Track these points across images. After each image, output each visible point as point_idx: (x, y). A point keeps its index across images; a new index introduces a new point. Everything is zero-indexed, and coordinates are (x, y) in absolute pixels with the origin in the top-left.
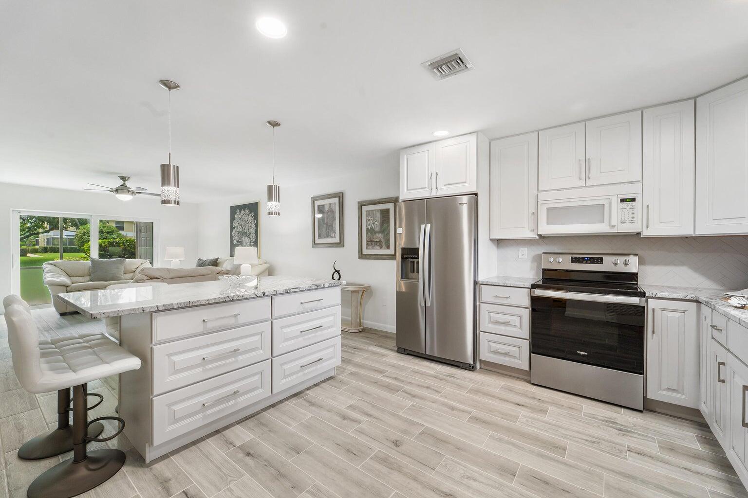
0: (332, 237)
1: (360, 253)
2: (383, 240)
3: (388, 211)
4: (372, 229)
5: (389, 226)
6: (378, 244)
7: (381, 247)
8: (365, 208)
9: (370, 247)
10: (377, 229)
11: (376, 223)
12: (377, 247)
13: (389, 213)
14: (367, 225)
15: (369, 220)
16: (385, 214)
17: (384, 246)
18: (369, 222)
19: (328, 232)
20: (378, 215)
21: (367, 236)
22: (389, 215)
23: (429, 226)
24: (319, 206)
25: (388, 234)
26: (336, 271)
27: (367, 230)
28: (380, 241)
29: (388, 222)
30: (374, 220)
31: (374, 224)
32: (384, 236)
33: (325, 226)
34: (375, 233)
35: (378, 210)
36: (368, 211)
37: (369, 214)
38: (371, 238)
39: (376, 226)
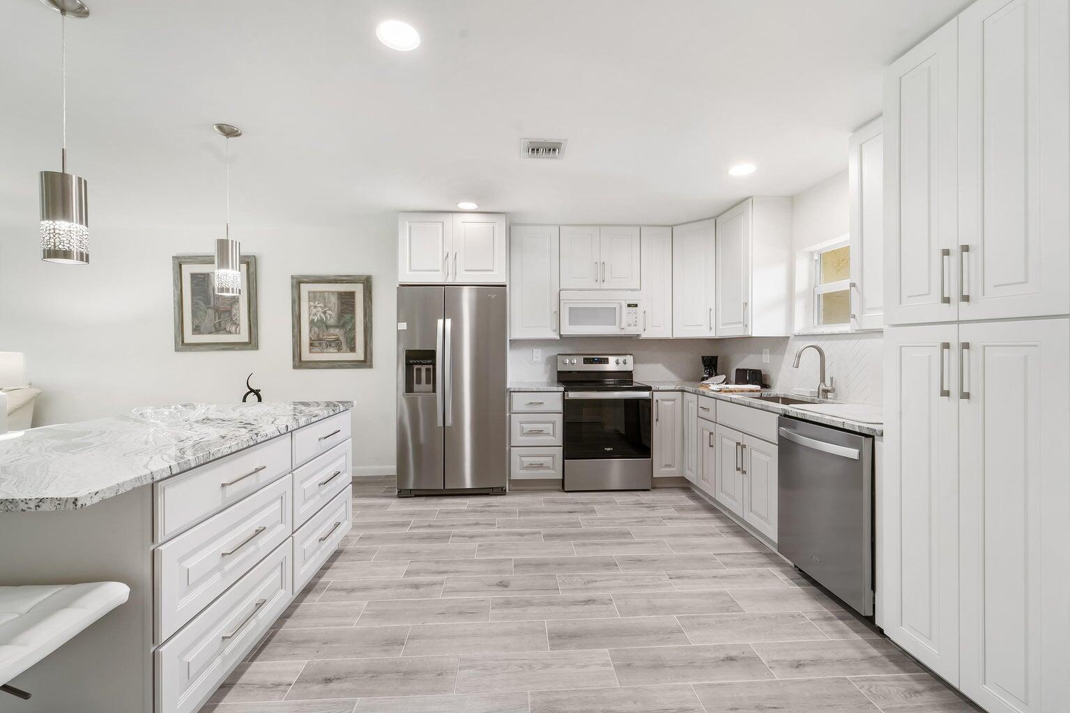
1: (297, 359)
2: (342, 339)
3: (352, 295)
4: (321, 321)
5: (353, 318)
6: (333, 344)
7: (339, 350)
8: (305, 289)
9: (316, 349)
10: (332, 321)
11: (328, 312)
12: (332, 350)
13: (354, 299)
14: (310, 315)
15: (315, 307)
16: (346, 300)
17: (344, 347)
18: (315, 310)
19: (220, 323)
20: (334, 300)
21: (310, 331)
22: (354, 302)
23: (448, 322)
24: (194, 276)
25: (353, 329)
26: (252, 391)
27: (312, 323)
28: (338, 339)
29: (353, 311)
30: (325, 306)
31: (325, 313)
32: (345, 333)
33: (211, 312)
34: (327, 327)
35: (333, 293)
36: (314, 292)
37: (315, 297)
38: (318, 335)
39: (329, 316)
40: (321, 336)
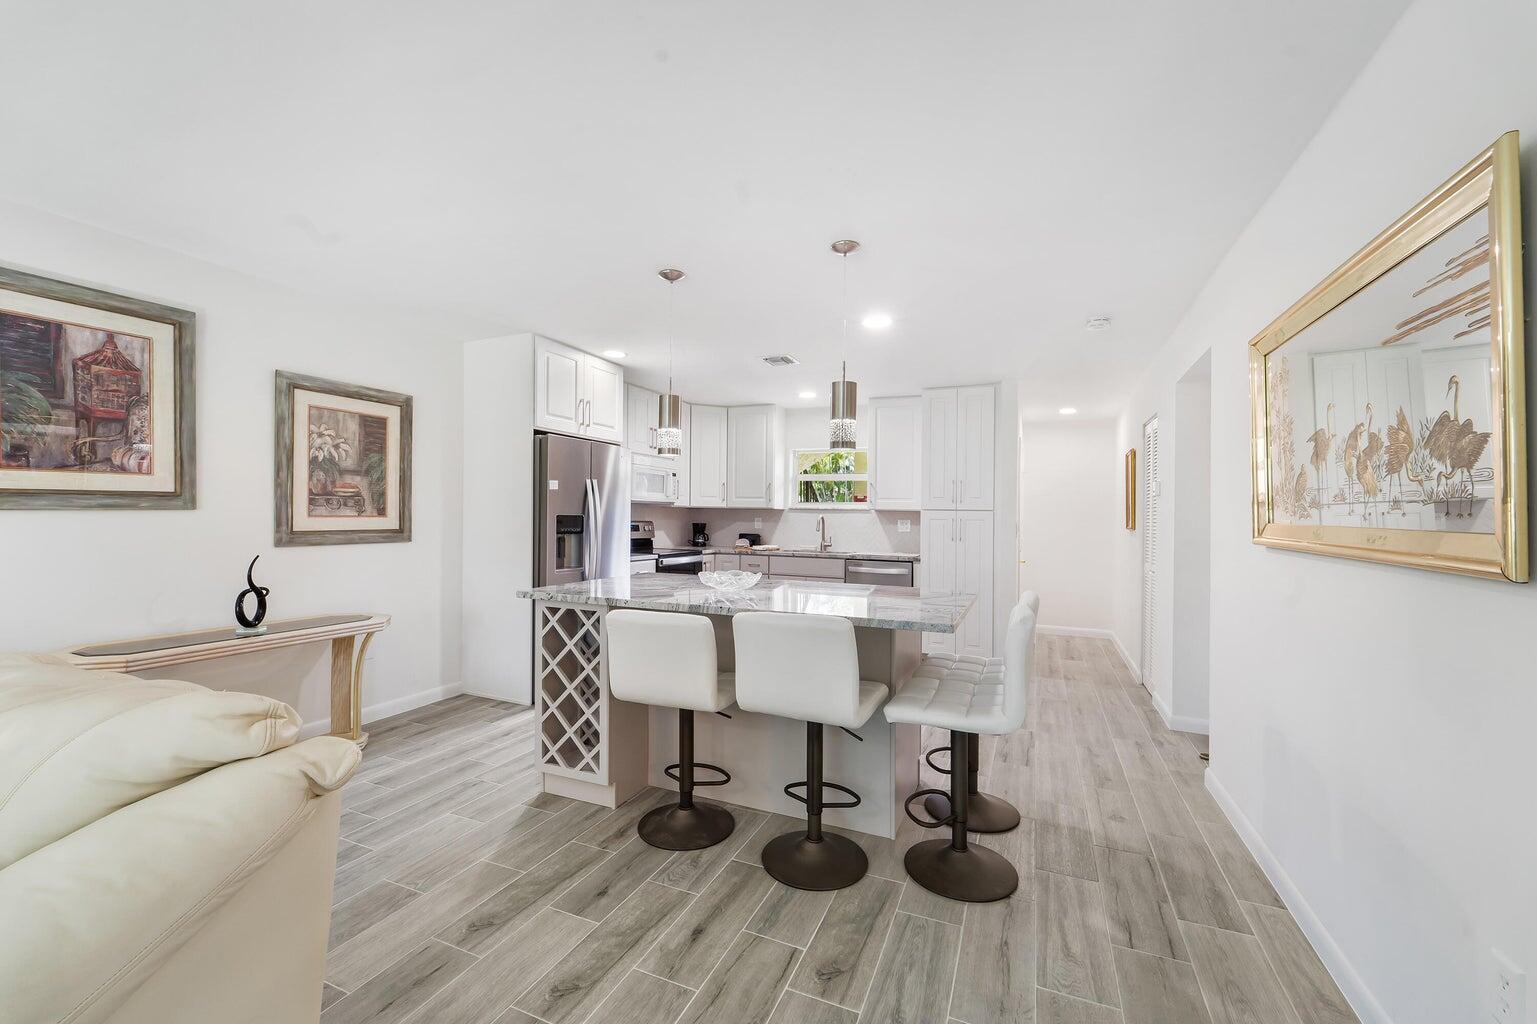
0: (122, 469)
1: (283, 528)
2: (365, 494)
3: (382, 423)
4: (331, 460)
5: (383, 460)
6: (351, 503)
7: (360, 513)
8: (303, 399)
9: (322, 510)
10: (349, 463)
11: (343, 446)
12: (348, 512)
13: (385, 429)
14: (310, 448)
15: (321, 435)
16: (373, 429)
17: (369, 507)
18: (318, 441)
19: (91, 445)
20: (353, 427)
21: (311, 477)
22: (385, 434)
23: (595, 482)
25: (382, 478)
26: (254, 588)
27: (313, 462)
28: (358, 494)
29: (382, 449)
30: (338, 436)
31: (337, 447)
32: (371, 484)
33: (63, 417)
34: (343, 472)
35: (352, 414)
36: (318, 408)
37: (321, 417)
38: (325, 486)
39: (344, 453)
40: (330, 488)
